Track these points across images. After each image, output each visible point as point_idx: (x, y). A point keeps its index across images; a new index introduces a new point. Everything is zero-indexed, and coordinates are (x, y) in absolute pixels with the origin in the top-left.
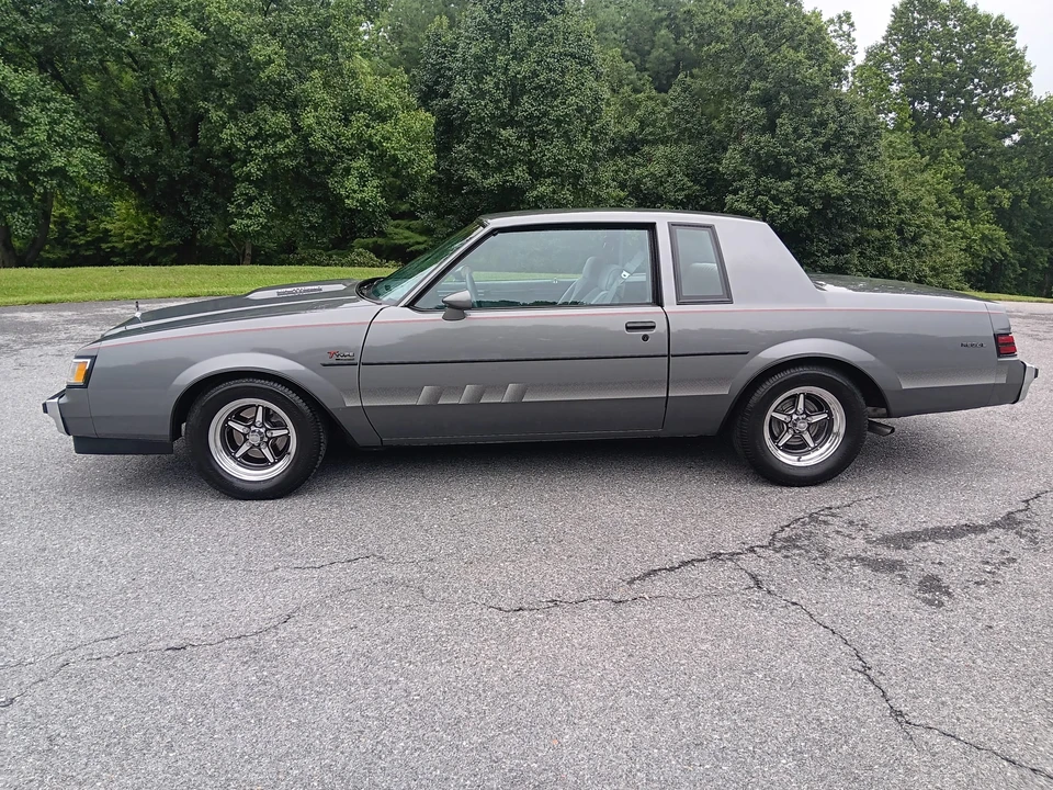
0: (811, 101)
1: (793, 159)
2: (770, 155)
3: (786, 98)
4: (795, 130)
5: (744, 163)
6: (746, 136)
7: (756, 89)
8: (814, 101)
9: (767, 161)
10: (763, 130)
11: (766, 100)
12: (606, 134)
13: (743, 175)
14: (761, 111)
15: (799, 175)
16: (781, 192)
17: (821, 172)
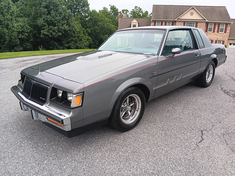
0: (58, 8)
1: (56, 22)
2: (51, 21)
3: (52, 7)
4: (55, 15)
5: (44, 22)
6: (43, 16)
7: (44, 4)
8: (59, 8)
9: (50, 22)
10: (48, 15)
11: (46, 7)
12: (14, 14)
13: (45, 26)
14: (46, 10)
15: (58, 25)
16: (55, 29)
17: (63, 25)
